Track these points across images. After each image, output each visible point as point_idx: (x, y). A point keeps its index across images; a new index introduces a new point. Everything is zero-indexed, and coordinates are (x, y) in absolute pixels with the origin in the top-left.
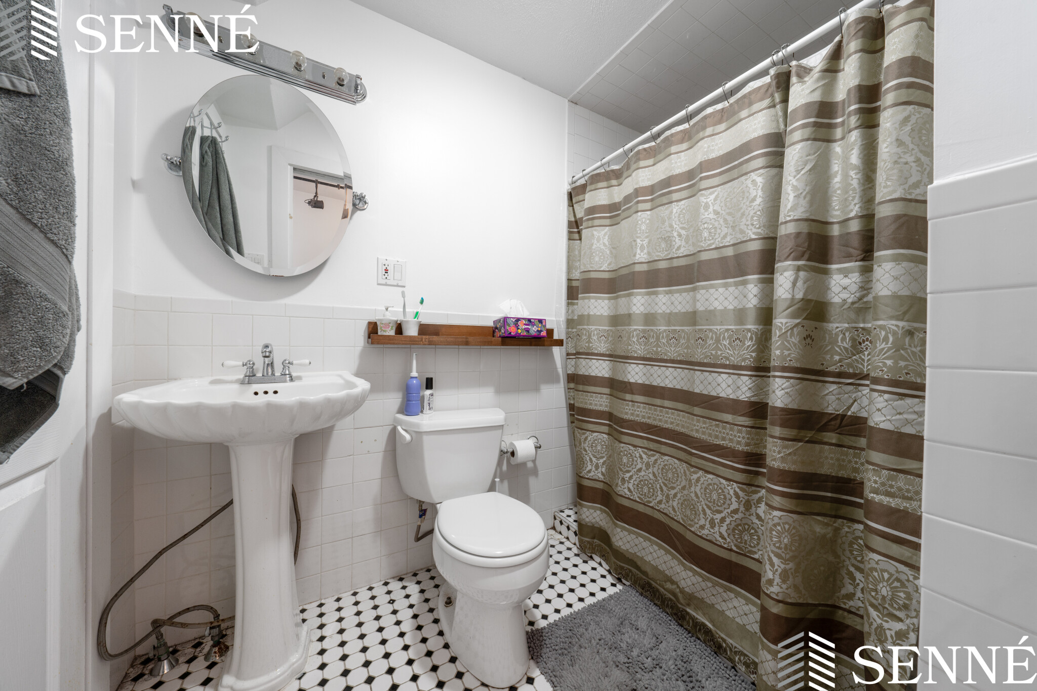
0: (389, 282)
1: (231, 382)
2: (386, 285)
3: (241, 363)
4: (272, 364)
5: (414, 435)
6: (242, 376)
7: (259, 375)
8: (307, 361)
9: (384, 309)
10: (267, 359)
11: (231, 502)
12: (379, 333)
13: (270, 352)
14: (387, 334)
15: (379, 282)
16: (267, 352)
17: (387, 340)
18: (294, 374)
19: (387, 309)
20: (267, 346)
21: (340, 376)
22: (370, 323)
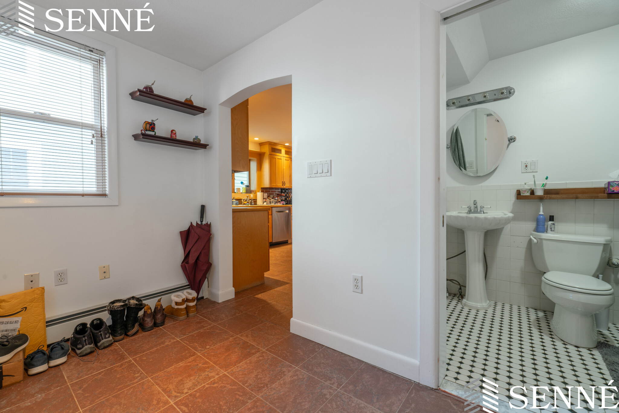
0: (527, 171)
1: (464, 213)
2: (526, 172)
3: (467, 207)
4: (477, 207)
5: (539, 240)
6: (467, 212)
7: (473, 211)
8: (490, 207)
9: (524, 183)
10: (475, 205)
11: (465, 251)
12: (521, 195)
13: (476, 203)
14: (525, 195)
15: (522, 172)
16: (475, 203)
17: (526, 198)
18: (485, 211)
19: (525, 184)
20: (475, 201)
21: (503, 213)
22: (517, 190)
